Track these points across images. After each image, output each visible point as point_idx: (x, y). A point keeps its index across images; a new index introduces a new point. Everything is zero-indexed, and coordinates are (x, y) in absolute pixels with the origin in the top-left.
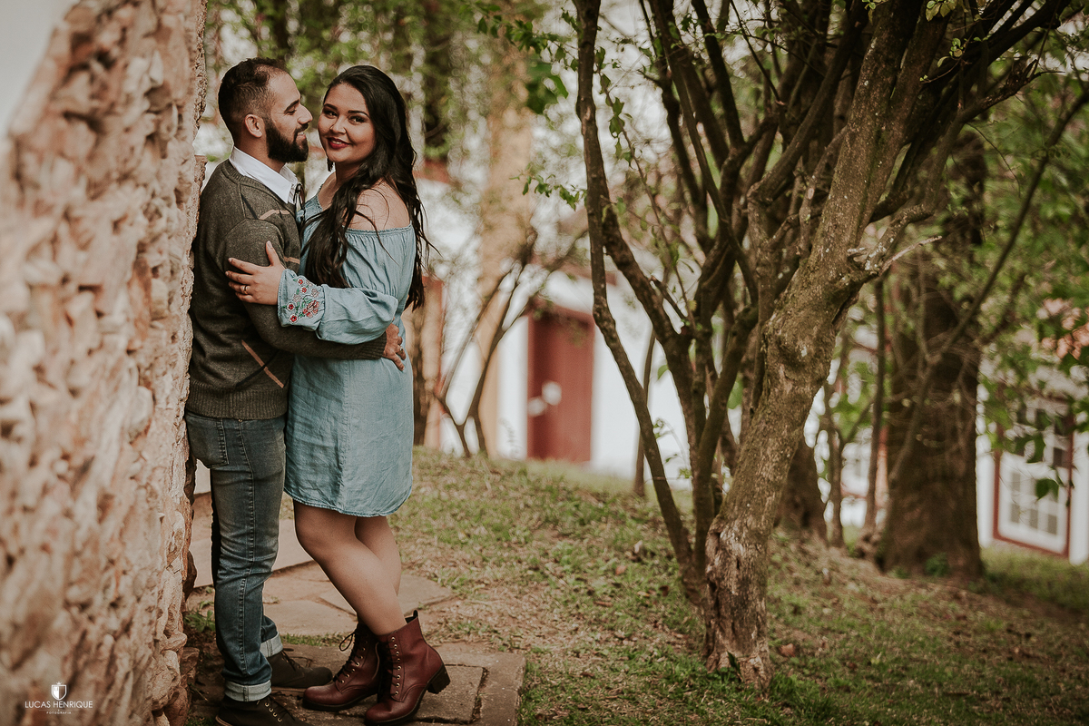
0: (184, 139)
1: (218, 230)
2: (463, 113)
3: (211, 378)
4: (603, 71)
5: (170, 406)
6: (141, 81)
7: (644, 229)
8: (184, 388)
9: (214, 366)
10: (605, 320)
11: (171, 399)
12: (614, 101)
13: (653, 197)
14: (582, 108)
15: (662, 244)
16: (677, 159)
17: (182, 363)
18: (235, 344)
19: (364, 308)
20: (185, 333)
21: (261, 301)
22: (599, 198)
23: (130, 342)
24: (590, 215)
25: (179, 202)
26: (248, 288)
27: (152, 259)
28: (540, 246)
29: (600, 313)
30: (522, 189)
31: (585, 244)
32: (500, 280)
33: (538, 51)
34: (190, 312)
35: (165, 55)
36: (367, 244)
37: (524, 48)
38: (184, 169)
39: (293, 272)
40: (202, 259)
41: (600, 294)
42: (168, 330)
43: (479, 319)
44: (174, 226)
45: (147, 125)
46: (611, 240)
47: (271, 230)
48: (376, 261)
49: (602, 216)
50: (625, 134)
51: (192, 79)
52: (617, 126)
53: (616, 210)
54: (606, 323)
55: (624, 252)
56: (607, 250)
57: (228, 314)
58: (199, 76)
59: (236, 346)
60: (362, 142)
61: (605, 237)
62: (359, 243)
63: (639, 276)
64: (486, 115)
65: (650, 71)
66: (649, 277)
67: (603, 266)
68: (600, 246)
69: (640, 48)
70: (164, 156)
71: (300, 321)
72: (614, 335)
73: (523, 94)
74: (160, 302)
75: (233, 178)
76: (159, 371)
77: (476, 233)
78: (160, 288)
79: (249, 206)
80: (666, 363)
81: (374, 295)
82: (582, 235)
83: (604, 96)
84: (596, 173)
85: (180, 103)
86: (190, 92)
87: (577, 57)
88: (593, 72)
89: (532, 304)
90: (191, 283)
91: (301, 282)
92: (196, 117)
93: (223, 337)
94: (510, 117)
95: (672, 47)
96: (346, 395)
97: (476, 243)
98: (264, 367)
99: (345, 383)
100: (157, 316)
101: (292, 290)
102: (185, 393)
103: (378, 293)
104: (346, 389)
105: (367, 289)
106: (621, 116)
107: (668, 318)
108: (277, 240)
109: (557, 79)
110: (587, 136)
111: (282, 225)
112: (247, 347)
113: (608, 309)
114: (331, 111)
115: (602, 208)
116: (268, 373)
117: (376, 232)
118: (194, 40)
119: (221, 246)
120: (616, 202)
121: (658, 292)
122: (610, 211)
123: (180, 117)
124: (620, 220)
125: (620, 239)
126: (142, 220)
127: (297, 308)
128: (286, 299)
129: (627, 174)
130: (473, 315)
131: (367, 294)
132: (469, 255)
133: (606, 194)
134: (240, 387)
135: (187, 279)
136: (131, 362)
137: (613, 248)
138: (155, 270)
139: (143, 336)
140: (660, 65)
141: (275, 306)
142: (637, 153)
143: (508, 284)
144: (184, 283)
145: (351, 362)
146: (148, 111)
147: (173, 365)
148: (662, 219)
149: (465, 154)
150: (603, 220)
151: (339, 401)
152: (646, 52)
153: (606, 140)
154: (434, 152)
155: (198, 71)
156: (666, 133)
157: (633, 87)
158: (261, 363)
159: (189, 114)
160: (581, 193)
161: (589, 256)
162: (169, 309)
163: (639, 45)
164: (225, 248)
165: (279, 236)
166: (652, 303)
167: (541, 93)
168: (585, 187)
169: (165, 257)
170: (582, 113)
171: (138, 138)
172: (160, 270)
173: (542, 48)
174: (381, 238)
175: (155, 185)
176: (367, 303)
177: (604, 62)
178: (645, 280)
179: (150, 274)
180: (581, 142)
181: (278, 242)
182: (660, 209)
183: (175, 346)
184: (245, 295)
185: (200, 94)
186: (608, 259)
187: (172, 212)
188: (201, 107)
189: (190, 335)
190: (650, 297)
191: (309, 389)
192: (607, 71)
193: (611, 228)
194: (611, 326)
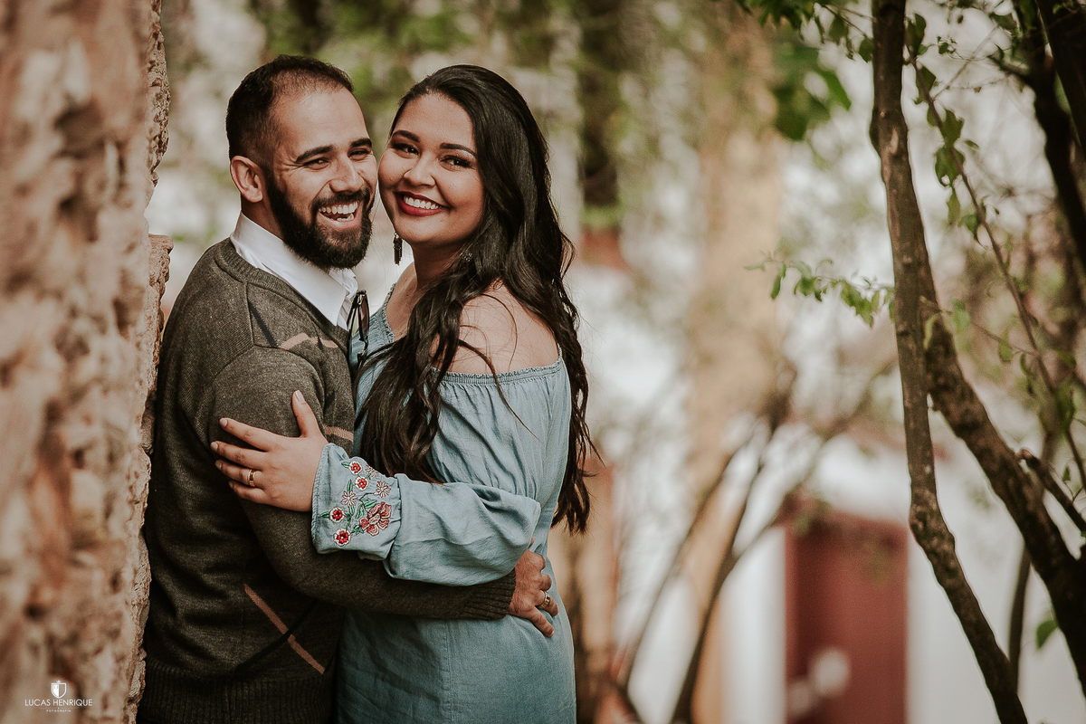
0: (128, 205)
1: (201, 366)
2: (653, 145)
3: (188, 658)
4: (922, 60)
5: (110, 713)
6: (45, 99)
7: (1005, 360)
8: (137, 676)
9: (194, 633)
10: (935, 534)
11: (112, 700)
12: (942, 116)
13: (1022, 298)
14: (881, 131)
15: (1040, 387)
16: (1065, 225)
17: (131, 630)
18: (232, 593)
19: (476, 521)
20: (136, 572)
21: (282, 502)
22: (917, 303)
23: (35, 591)
24: (901, 335)
25: (122, 324)
26: (257, 475)
27: (73, 434)
28: (804, 393)
29: (925, 523)
30: (770, 288)
31: (893, 390)
32: (728, 460)
33: (796, 24)
34: (145, 532)
35: (91, 47)
36: (478, 401)
37: (770, 18)
38: (131, 262)
39: (342, 451)
40: (168, 422)
41: (923, 485)
42: (104, 568)
43: (690, 532)
44: (114, 371)
45: (59, 181)
46: (941, 381)
47: (300, 371)
48: (496, 432)
49: (923, 336)
50: (965, 179)
51: (143, 92)
52: (949, 165)
53: (950, 326)
54: (935, 541)
55: (967, 404)
56: (935, 399)
57: (214, 531)
58: (154, 85)
59: (234, 595)
60: (466, 204)
61: (930, 377)
62: (463, 399)
63: (997, 450)
64: (695, 144)
65: (1013, 56)
66: (1017, 451)
67: (927, 430)
68: (921, 394)
69: (993, 16)
70: (92, 237)
71: (356, 542)
72: (952, 564)
73: (766, 105)
74: (88, 516)
75: (234, 271)
76: (88, 647)
77: (683, 370)
78: (87, 489)
79: (261, 323)
80: (1052, 617)
81: (495, 497)
82: (886, 371)
83: (924, 107)
84: (911, 254)
85: (121, 138)
86: (139, 116)
87: (870, 35)
88: (902, 62)
89: (789, 506)
90: (146, 477)
91: (356, 468)
92: (150, 162)
93: (209, 579)
94: (743, 149)
95: (1055, 10)
96: (446, 686)
97: (683, 390)
98: (287, 635)
99: (444, 663)
100: (83, 542)
101: (340, 483)
102: (137, 687)
103: (501, 492)
104: (445, 675)
105: (480, 487)
106: (959, 146)
107: (1055, 530)
108: (312, 388)
109: (831, 78)
110: (892, 185)
111: (321, 364)
112: (254, 597)
113: (938, 514)
114: (406, 144)
115: (923, 320)
116: (296, 646)
117: (495, 377)
118: (144, 16)
119: (206, 399)
120: (950, 309)
121: (1034, 478)
122: (938, 326)
123: (122, 165)
124: (958, 343)
125: (958, 379)
126: (52, 361)
127: (349, 517)
128: (329, 501)
129: (969, 254)
130: (679, 525)
131: (482, 494)
132: (669, 412)
133: (931, 294)
134: (244, 673)
135: (138, 468)
136: (35, 633)
137: (946, 397)
138: (79, 457)
139: (57, 580)
140: (1028, 45)
141: (306, 514)
142: (990, 215)
143: (743, 466)
144: (133, 478)
145: (452, 625)
146: (63, 154)
147: (115, 634)
148: (1039, 342)
149: (660, 222)
150: (926, 343)
151: (434, 699)
152: (1003, 22)
153: (929, 191)
154: (599, 219)
155: (153, 76)
156: (1042, 175)
157: (978, 90)
158: (282, 628)
159: (139, 155)
160: (883, 293)
161: (899, 413)
162: (106, 528)
163: (990, 10)
164: (214, 402)
165: (315, 383)
166: (1025, 501)
167: (801, 105)
168: (891, 282)
169: (97, 431)
170: (882, 141)
171: (43, 206)
172: (89, 457)
173: (803, 18)
174: (504, 387)
175: (77, 295)
176: (482, 512)
177: (925, 42)
178: (1008, 456)
179: (67, 463)
180: (879, 196)
181: (313, 393)
182: (1035, 321)
183: (119, 598)
184: (249, 487)
185: (157, 119)
186: (936, 420)
187: (107, 345)
188: (160, 143)
189: (145, 576)
190: (1019, 489)
191: (376, 676)
192: (929, 60)
193: (941, 359)
194: (946, 547)
